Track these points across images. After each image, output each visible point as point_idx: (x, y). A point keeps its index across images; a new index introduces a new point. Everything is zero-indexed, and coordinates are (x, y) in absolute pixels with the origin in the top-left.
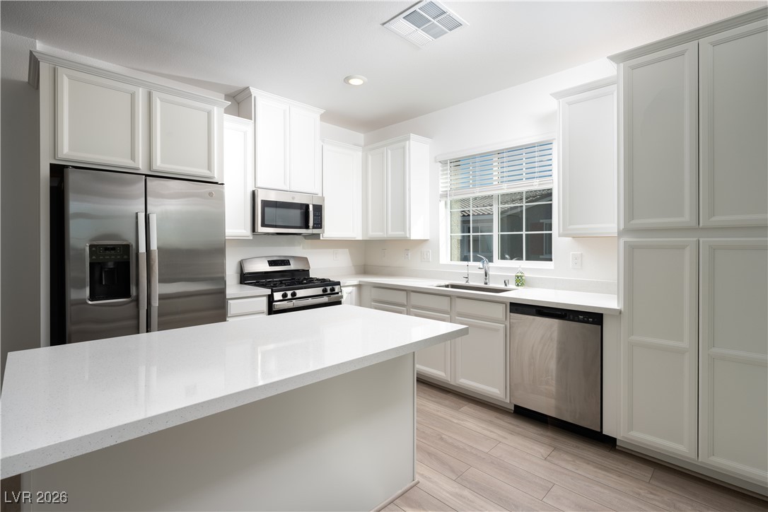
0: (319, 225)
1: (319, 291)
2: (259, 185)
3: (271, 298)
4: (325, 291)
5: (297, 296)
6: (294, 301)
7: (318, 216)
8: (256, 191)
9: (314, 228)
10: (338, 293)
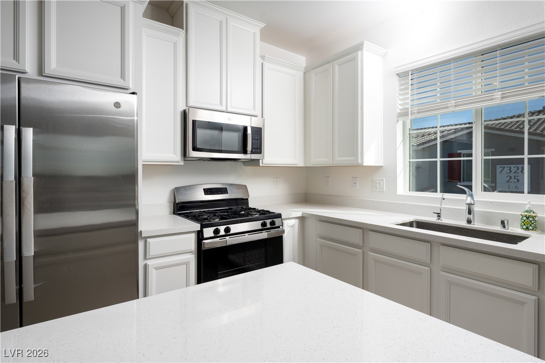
0: (258, 149)
1: (257, 225)
2: (191, 103)
3: (200, 236)
4: (264, 225)
5: (232, 232)
6: (227, 238)
7: (257, 140)
8: (187, 111)
9: (252, 153)
10: (279, 227)
